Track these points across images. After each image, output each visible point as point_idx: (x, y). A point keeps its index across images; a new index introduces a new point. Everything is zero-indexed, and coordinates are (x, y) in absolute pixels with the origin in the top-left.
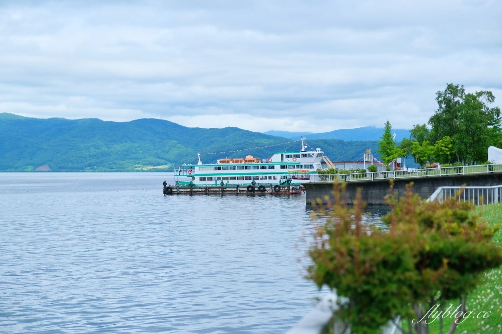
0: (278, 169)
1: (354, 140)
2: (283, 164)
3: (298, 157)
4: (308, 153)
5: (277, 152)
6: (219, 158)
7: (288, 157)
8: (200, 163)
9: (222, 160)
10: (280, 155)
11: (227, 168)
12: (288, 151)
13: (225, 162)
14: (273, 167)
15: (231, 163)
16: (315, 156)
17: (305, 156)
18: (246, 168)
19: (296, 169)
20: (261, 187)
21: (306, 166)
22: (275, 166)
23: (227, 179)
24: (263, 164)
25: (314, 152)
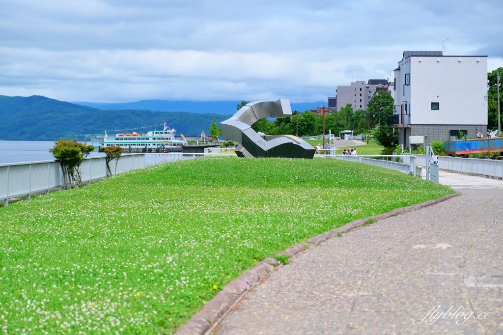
0: (151, 140)
1: (161, 110)
2: (154, 137)
3: (162, 133)
4: (168, 131)
5: (150, 131)
6: (118, 133)
7: (156, 133)
8: (106, 136)
9: (119, 134)
10: (152, 132)
11: (122, 139)
12: (157, 130)
13: (121, 135)
14: (148, 139)
15: (125, 136)
16: (171, 133)
17: (166, 133)
18: (134, 139)
19: (161, 140)
20: (150, 149)
21: (167, 139)
22: (150, 138)
23: (122, 145)
24: (143, 137)
25: (171, 131)
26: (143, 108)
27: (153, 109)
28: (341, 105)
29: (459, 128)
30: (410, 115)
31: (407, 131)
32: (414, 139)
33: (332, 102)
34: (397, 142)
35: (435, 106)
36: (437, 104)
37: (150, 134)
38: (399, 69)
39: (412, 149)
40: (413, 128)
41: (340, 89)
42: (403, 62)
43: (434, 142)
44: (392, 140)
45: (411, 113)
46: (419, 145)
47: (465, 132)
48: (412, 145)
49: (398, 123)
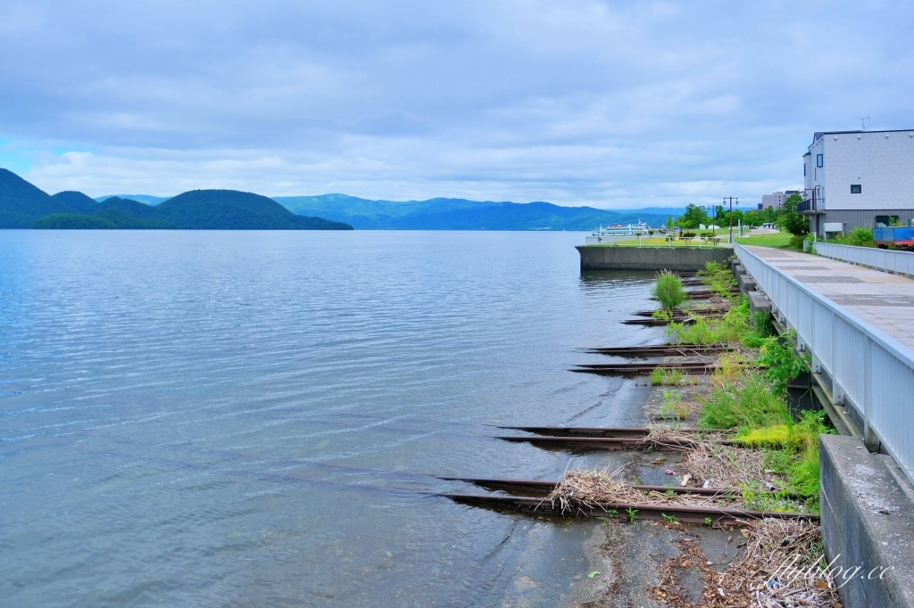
25: (643, 224)
26: (645, 212)
27: (652, 213)
28: (766, 206)
29: (890, 214)
30: (823, 199)
31: (820, 216)
32: (829, 227)
33: (760, 206)
34: (808, 230)
35: (855, 189)
36: (859, 187)
37: (629, 226)
38: (809, 154)
39: (827, 238)
40: (828, 214)
41: (765, 197)
42: (815, 145)
43: (857, 230)
44: (802, 228)
45: (826, 198)
46: (836, 233)
47: (896, 218)
48: (827, 232)
49: (809, 208)
